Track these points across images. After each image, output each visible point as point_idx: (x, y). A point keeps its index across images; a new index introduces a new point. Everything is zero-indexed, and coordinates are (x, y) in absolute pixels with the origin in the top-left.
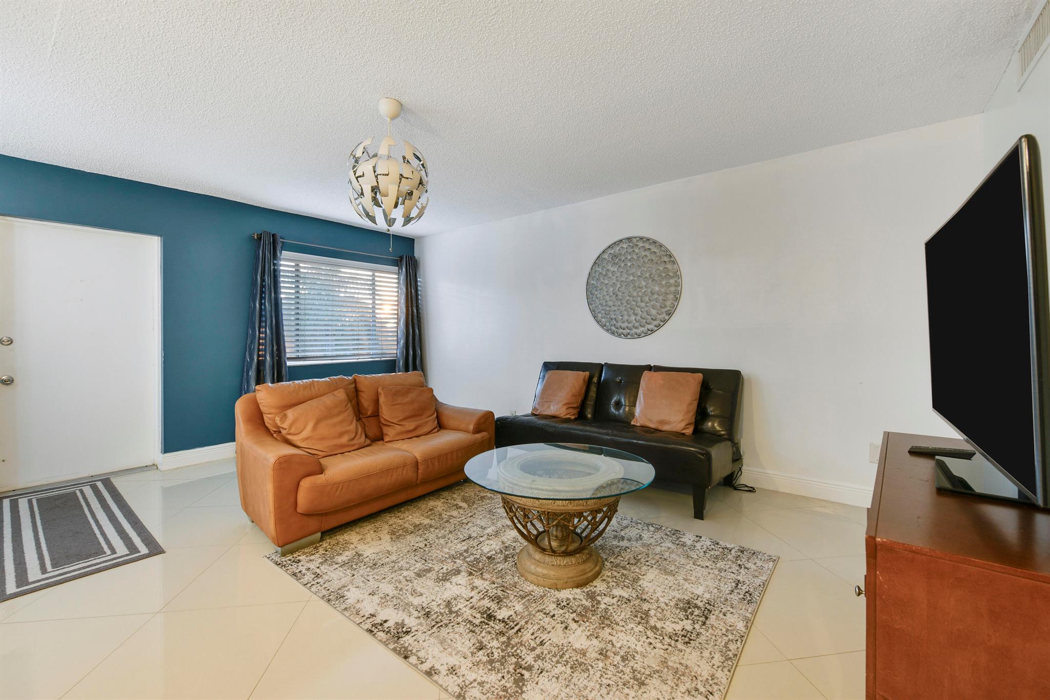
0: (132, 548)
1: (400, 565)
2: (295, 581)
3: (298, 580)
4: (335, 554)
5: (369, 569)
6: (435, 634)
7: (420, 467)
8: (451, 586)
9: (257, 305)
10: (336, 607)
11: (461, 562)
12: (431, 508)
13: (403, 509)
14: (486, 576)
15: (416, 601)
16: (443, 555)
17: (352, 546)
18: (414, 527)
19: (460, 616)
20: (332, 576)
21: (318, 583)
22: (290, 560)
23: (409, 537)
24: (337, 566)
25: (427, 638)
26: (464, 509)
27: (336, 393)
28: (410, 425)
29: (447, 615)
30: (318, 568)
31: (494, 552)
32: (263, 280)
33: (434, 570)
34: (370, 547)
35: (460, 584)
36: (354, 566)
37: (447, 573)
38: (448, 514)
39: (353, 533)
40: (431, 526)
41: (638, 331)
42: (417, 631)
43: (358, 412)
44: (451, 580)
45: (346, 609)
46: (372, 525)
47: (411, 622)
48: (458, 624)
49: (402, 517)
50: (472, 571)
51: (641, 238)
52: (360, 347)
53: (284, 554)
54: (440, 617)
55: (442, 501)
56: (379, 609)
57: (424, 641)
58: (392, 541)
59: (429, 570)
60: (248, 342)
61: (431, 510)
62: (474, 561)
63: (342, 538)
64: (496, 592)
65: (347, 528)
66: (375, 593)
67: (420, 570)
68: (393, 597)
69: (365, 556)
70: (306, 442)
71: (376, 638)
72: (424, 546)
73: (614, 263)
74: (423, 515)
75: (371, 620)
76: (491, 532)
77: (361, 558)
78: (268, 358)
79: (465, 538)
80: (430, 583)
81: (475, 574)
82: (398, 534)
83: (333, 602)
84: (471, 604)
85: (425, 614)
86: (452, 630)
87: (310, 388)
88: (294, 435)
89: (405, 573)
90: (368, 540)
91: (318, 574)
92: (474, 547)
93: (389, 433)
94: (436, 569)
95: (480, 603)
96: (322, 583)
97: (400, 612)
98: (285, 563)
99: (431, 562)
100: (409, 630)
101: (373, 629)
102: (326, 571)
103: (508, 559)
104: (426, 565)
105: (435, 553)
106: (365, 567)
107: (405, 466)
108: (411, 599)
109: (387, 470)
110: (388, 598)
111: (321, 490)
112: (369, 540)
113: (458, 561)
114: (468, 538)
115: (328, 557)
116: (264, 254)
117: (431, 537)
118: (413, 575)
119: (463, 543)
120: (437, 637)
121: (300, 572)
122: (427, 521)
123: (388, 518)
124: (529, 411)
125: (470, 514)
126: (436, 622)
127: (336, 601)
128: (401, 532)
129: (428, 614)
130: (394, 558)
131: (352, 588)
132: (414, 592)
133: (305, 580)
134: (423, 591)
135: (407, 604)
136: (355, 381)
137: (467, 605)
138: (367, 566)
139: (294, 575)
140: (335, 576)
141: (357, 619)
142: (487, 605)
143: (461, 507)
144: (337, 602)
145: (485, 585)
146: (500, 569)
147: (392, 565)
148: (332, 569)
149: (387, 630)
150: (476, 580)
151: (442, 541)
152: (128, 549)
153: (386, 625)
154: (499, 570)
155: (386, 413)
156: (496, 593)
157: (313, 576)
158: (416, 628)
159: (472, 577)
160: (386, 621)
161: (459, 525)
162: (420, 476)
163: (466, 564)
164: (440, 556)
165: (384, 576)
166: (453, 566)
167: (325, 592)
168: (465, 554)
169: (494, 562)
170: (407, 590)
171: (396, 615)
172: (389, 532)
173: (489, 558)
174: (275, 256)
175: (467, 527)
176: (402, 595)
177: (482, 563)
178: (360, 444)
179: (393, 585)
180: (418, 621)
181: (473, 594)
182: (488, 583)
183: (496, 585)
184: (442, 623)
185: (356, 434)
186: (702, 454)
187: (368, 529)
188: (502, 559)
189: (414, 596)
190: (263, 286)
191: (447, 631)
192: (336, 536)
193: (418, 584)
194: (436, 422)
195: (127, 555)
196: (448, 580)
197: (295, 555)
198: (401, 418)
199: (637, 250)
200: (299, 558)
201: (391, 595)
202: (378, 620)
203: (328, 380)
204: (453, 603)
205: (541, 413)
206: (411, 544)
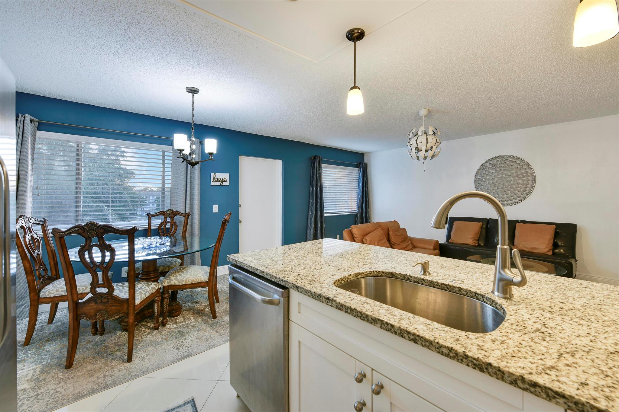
27: (378, 230)
28: (404, 245)
41: (508, 203)
51: (510, 156)
60: (310, 206)
73: (493, 169)
87: (368, 227)
136: (379, 225)
174: (320, 167)
186: (567, 263)
194: (412, 244)
198: (400, 242)
199: (508, 162)
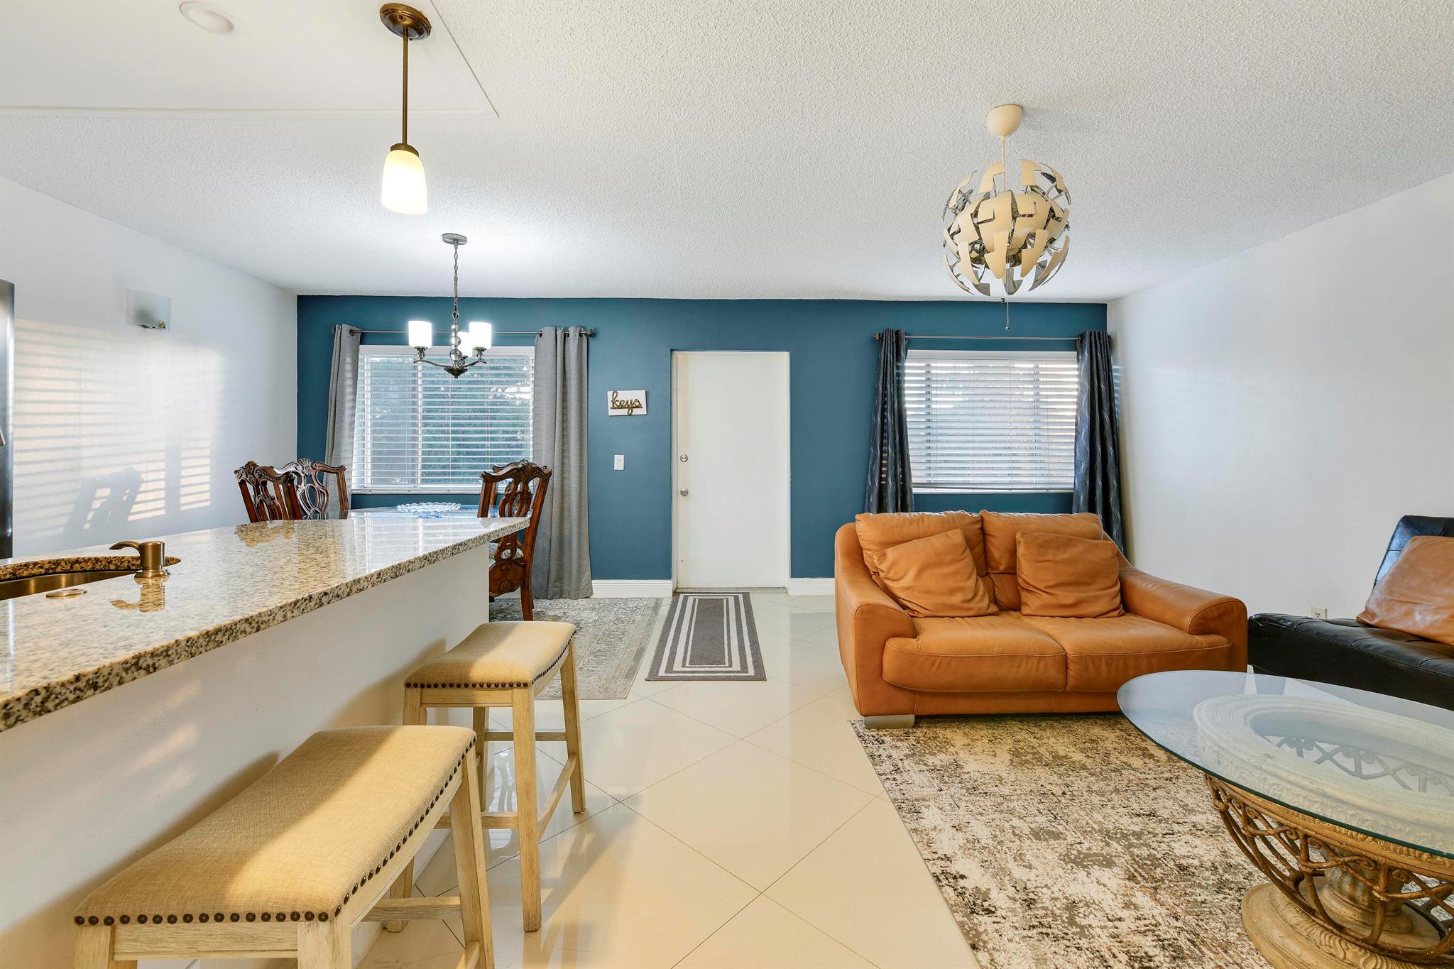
0: (744, 668)
1: (1011, 805)
2: (871, 764)
3: (874, 765)
4: (927, 752)
5: (964, 791)
6: (1031, 941)
7: (1071, 666)
8: (1086, 879)
9: (879, 419)
10: (905, 822)
11: (1120, 849)
12: (1094, 738)
13: (1044, 724)
14: (1163, 895)
15: (1019, 873)
16: (1090, 822)
17: (952, 749)
18: (1053, 757)
19: (1086, 937)
20: (913, 778)
21: (894, 779)
22: (873, 737)
23: (1040, 770)
24: (924, 768)
25: (1017, 939)
26: (1158, 761)
27: (950, 533)
28: (1068, 596)
29: (1063, 922)
30: (901, 760)
31: (1196, 862)
32: (885, 388)
33: (1065, 839)
34: (976, 760)
35: (1105, 885)
36: (946, 778)
37: (1087, 856)
38: (1123, 758)
39: (960, 732)
40: (1084, 767)
42: (1005, 918)
43: (984, 565)
44: (1091, 871)
45: (915, 830)
46: (990, 731)
47: (999, 899)
48: (1078, 948)
49: (1038, 736)
50: (1136, 875)
52: (1015, 472)
53: (868, 727)
54: (1050, 919)
55: (1119, 733)
56: (960, 855)
57: (1010, 941)
58: (1011, 764)
59: (1057, 836)
60: (870, 463)
61: (1092, 741)
62: (1146, 859)
63: (944, 733)
64: (1176, 935)
65: (954, 722)
66: (961, 829)
67: (1041, 829)
68: (984, 848)
69: (964, 770)
70: (907, 592)
71: (942, 893)
72: (1060, 793)
74: (1075, 745)
75: (943, 863)
76: (1204, 823)
77: (959, 770)
78: (890, 483)
79: (1142, 812)
80: (1052, 857)
81: (1142, 883)
82: (1024, 758)
83: (904, 814)
84: (1115, 930)
85: (1025, 900)
86: (1062, 952)
87: (918, 524)
88: (893, 580)
89: (1015, 822)
90: (977, 750)
91: (899, 769)
92: (1155, 835)
93: (1029, 603)
94: (1070, 839)
95: (1135, 938)
96: (899, 782)
97: (988, 876)
98: (867, 737)
99: (1064, 824)
100: (993, 909)
101: (942, 877)
102: (908, 768)
103: (1227, 890)
104: (1054, 824)
105: (1075, 812)
106: (960, 786)
107: (1041, 657)
108: (1011, 865)
109: (1012, 657)
110: (978, 846)
111: (912, 659)
112: (979, 750)
113: (1115, 844)
114: (1149, 815)
115: (918, 752)
116: (886, 357)
117: (1079, 785)
118: (1027, 831)
119: (1136, 819)
120: (1033, 948)
121: (880, 756)
122: (1078, 757)
123: (1016, 729)
124: (1352, 615)
125: (1167, 775)
126: (1040, 923)
127: (908, 813)
128: (1029, 757)
129: (1031, 903)
130: (1005, 790)
131: (933, 806)
132: (1019, 857)
133: (882, 769)
134: (1034, 862)
135: (1002, 869)
136: (982, 520)
137: (1105, 927)
138: (963, 785)
139: (872, 756)
140: (918, 781)
141: (926, 852)
142: (1147, 949)
143: (1151, 756)
144: (908, 816)
145: (1155, 912)
146: (1200, 899)
147: (1000, 800)
148: (917, 769)
149: (960, 890)
150: (1139, 894)
151: (1096, 799)
152: (741, 666)
153: (962, 883)
154: (1196, 901)
155: (1026, 570)
156: (1175, 939)
157: (892, 768)
158: (1004, 913)
159: (1133, 884)
160: (963, 877)
161: (1137, 785)
162: (1071, 682)
163: (1128, 857)
164: (1084, 822)
165: (982, 811)
166: (1103, 848)
167: (898, 795)
168: (1133, 840)
169: (1190, 880)
170: (1009, 848)
171: (980, 876)
172: (1010, 750)
173: (1182, 868)
174: (898, 358)
175: (1153, 794)
176: (999, 852)
177: (1163, 869)
178: (980, 609)
179: (990, 829)
180: (1010, 904)
181: (1124, 914)
182: (1163, 911)
183: (1179, 924)
184: (1049, 931)
185: (975, 595)
187: (982, 733)
188: (1211, 882)
189: (1017, 863)
190: (884, 395)
191: (1053, 949)
192: (936, 727)
193: (1031, 849)
194: (1118, 599)
195: (738, 672)
196: (1084, 867)
197: (881, 733)
198: (1052, 583)
200: (884, 738)
201: (983, 842)
202: (954, 868)
203: (943, 515)
204: (1081, 910)
205: (1384, 624)
206: (1040, 783)
